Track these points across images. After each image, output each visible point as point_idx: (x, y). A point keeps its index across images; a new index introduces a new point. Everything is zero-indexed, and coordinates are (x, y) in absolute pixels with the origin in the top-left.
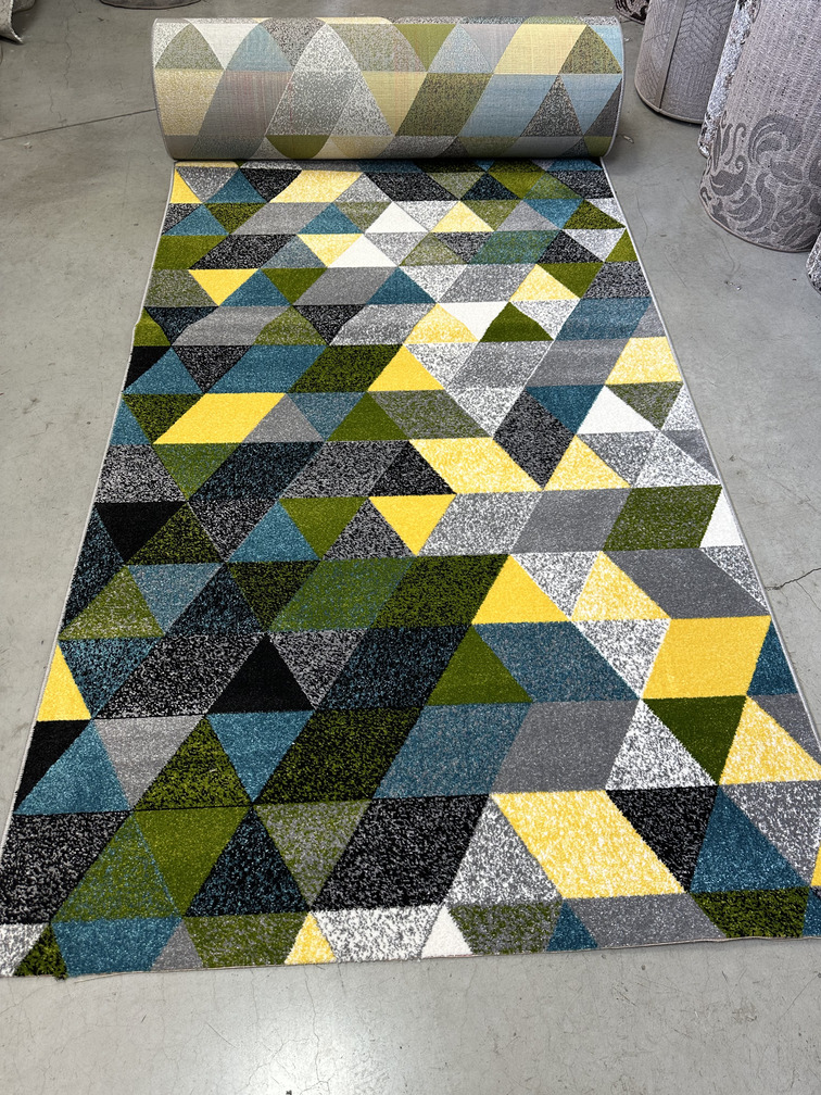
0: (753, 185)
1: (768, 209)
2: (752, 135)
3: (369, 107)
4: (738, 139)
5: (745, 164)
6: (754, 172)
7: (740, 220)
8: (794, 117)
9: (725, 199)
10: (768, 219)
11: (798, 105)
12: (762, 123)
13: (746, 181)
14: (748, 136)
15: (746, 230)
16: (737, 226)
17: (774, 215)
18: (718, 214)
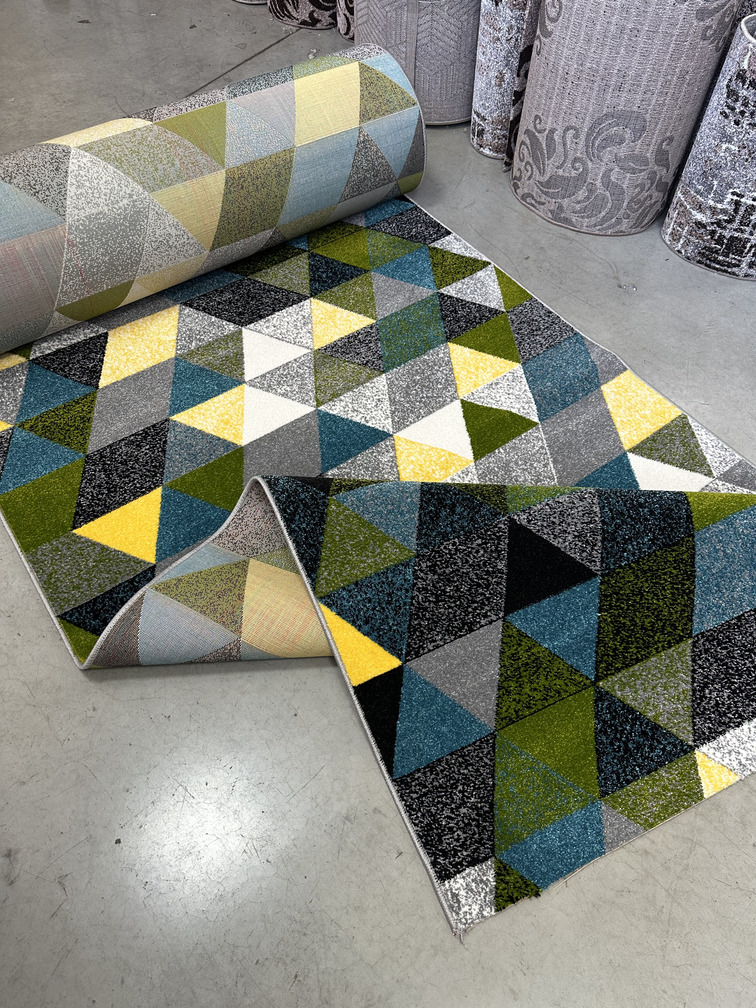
0: (598, 183)
1: (618, 201)
2: (588, 135)
3: (173, 232)
4: (569, 143)
5: (584, 164)
6: (596, 171)
7: (588, 218)
8: (635, 109)
9: (565, 202)
10: (619, 210)
11: (639, 97)
12: (599, 121)
13: (589, 180)
14: (583, 137)
15: (595, 226)
16: (585, 224)
17: (625, 204)
18: (558, 217)
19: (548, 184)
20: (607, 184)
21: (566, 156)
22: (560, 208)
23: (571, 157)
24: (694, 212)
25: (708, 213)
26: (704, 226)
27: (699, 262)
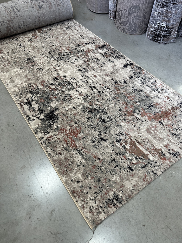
0: (131, 22)
1: (135, 26)
4: (125, 13)
5: (128, 18)
10: (136, 29)
11: (138, 2)
12: (130, 8)
13: (129, 22)
14: (127, 12)
15: (131, 32)
16: (129, 32)
17: (137, 27)
18: (124, 31)
19: (121, 23)
20: (133, 22)
21: (124, 16)
22: (124, 28)
23: (125, 16)
24: (151, 28)
25: (153, 28)
26: (153, 32)
27: (152, 40)
